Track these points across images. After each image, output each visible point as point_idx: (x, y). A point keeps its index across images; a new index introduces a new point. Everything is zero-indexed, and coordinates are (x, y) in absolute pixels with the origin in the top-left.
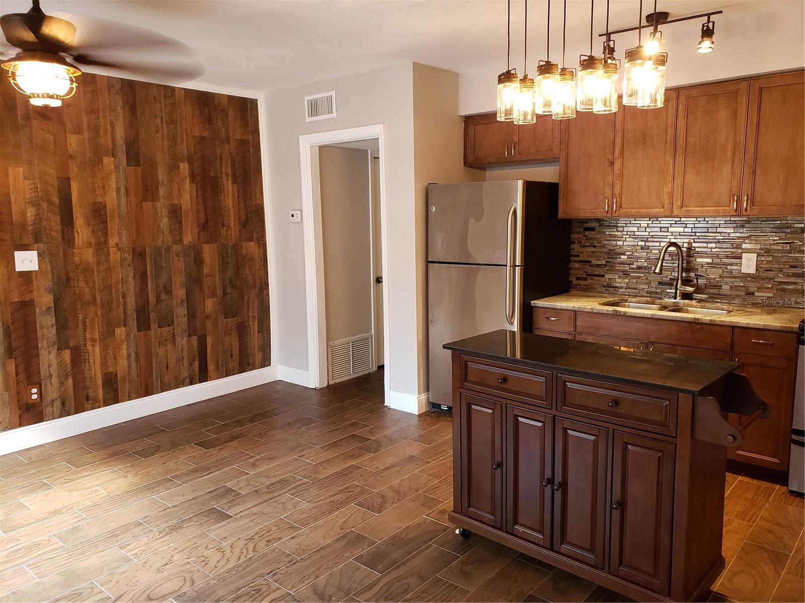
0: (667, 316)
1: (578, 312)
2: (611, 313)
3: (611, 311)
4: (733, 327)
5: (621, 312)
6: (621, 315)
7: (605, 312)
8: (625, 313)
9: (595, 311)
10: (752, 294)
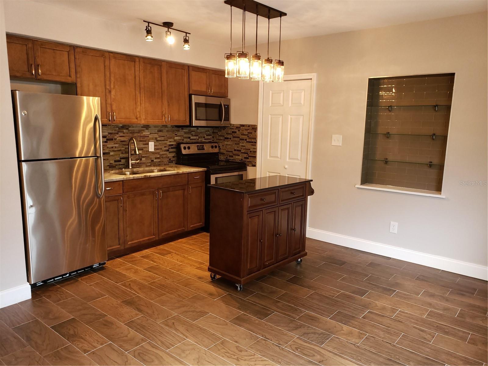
0: (169, 173)
1: (124, 181)
2: (143, 177)
3: (143, 176)
4: (188, 173)
5: (147, 176)
6: (148, 178)
7: (140, 178)
8: (150, 176)
9: (135, 178)
10: (153, 161)
